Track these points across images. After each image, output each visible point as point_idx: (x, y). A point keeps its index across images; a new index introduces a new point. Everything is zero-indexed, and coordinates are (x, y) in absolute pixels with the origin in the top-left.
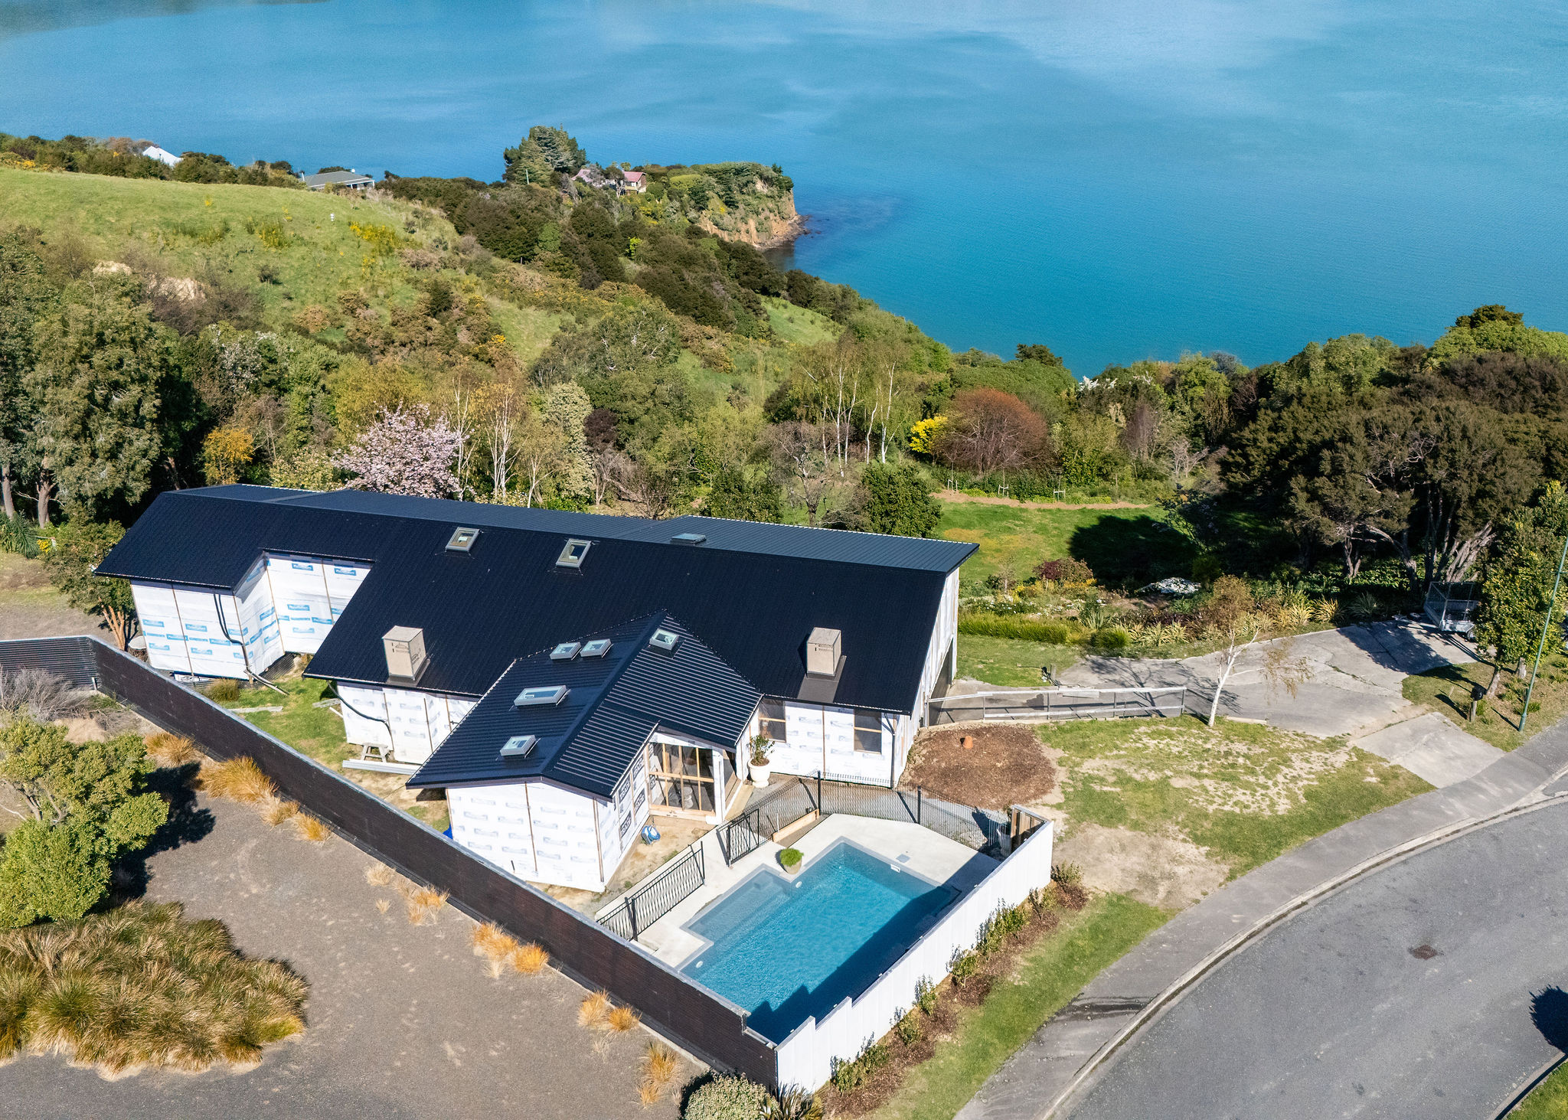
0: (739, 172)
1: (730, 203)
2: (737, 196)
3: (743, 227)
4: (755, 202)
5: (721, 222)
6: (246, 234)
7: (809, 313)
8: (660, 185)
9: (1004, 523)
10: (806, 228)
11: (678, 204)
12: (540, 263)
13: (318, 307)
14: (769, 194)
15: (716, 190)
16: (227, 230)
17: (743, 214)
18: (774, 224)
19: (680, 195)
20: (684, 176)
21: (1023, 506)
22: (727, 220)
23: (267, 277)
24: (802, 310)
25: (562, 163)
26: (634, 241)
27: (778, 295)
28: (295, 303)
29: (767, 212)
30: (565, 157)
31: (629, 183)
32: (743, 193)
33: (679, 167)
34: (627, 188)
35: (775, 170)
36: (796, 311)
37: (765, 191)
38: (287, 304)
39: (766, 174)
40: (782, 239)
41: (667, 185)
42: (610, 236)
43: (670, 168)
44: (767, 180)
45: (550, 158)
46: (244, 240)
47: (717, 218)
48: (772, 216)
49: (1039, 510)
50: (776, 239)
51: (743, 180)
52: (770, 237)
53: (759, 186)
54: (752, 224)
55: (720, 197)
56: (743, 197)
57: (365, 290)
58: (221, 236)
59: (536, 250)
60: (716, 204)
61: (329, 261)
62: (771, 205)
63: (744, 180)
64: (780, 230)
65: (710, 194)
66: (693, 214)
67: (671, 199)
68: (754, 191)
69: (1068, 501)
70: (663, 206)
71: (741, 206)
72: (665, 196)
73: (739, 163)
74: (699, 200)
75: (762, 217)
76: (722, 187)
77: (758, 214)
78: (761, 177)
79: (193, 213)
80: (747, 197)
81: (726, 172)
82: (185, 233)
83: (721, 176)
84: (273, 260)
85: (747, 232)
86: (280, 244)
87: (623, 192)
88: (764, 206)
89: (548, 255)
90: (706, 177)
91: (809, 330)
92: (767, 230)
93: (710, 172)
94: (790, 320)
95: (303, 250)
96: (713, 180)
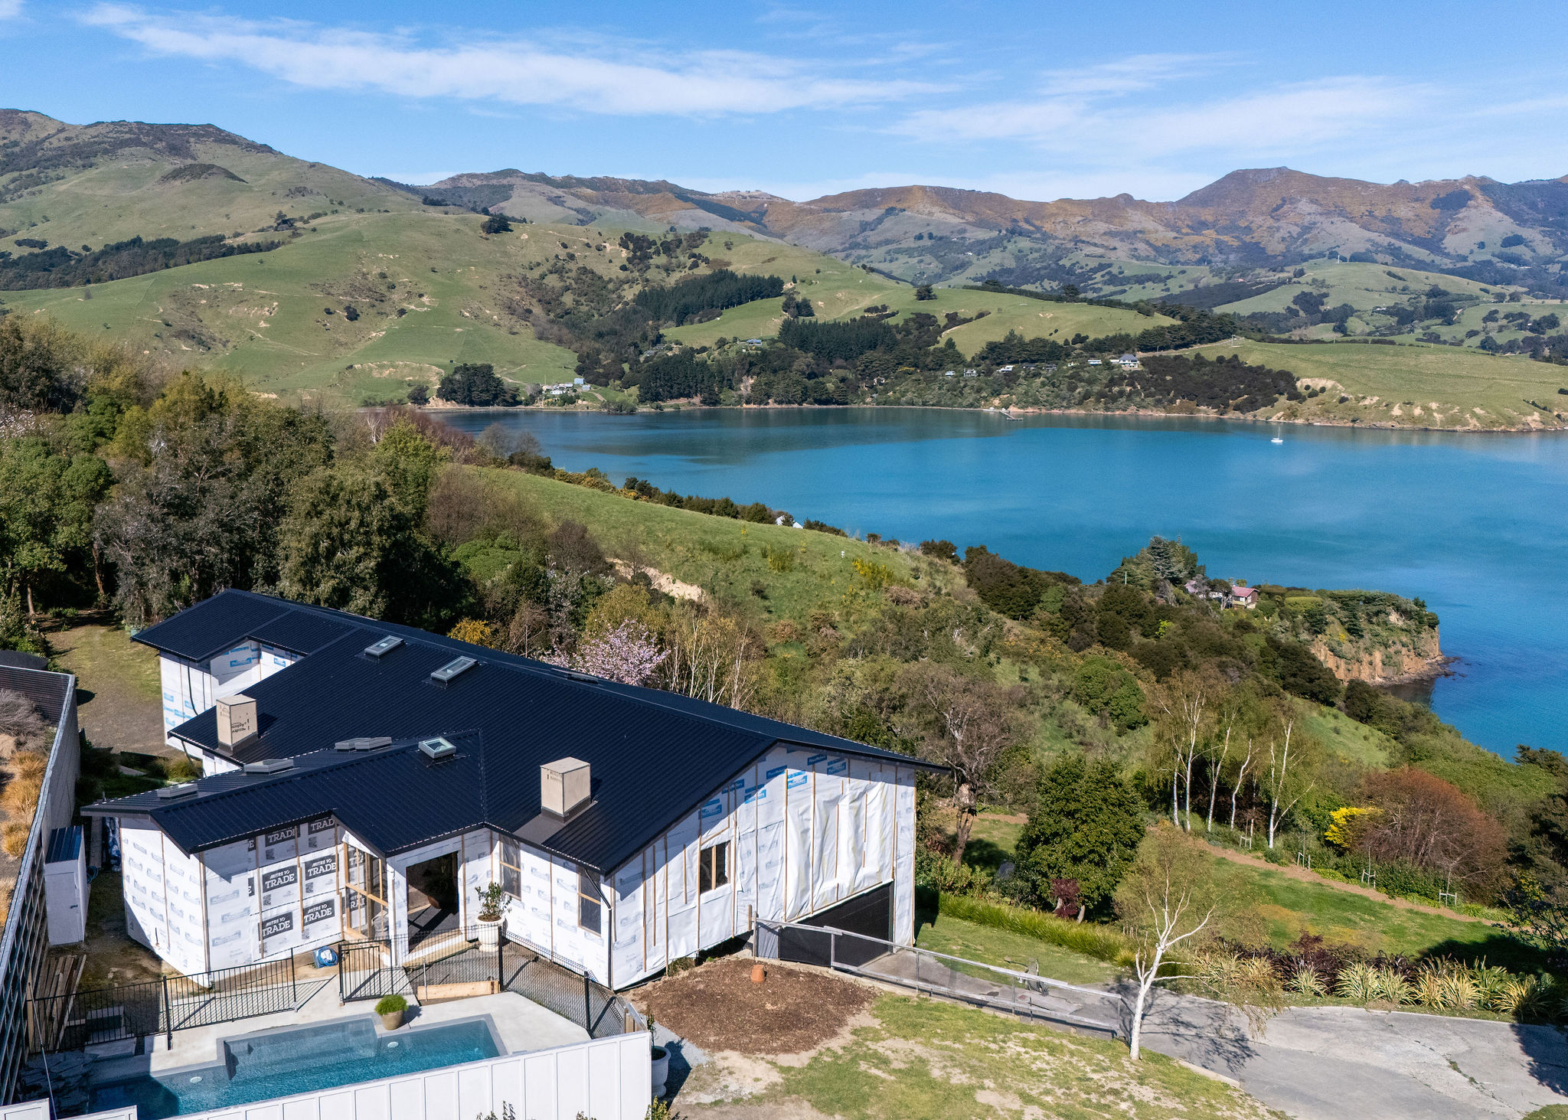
0: (1369, 600)
1: (1354, 631)
2: (1363, 623)
3: (1366, 658)
4: (1384, 634)
5: (1338, 648)
6: (760, 557)
7: (1365, 729)
8: (1273, 604)
9: (1349, 915)
10: (1447, 670)
11: (1288, 624)
12: (1037, 622)
13: (791, 621)
14: (1405, 627)
15: (1338, 616)
16: (745, 552)
17: (1368, 644)
18: (1406, 660)
19: (1294, 615)
20: (1303, 598)
21: (1390, 902)
22: (1347, 648)
23: (760, 593)
24: (1358, 723)
25: (1172, 573)
26: (1164, 624)
27: (1332, 705)
28: (774, 617)
29: (1399, 646)
30: (1178, 567)
31: (1238, 598)
32: (1372, 623)
33: (1302, 590)
34: (1234, 602)
35: (1416, 604)
36: (1347, 724)
37: (1400, 623)
38: (766, 616)
39: (1404, 606)
40: (1413, 676)
41: (1281, 604)
42: (1140, 616)
43: (1289, 589)
44: (1403, 612)
45: (1161, 567)
46: (756, 562)
47: (1334, 644)
48: (1404, 651)
49: (1411, 911)
50: (1406, 675)
51: (1373, 609)
52: (1398, 672)
53: (1394, 618)
54: (1378, 656)
55: (1343, 623)
56: (1371, 626)
57: (840, 615)
58: (738, 557)
59: (1036, 609)
60: (1336, 631)
61: (818, 587)
62: (1404, 639)
63: (1375, 609)
64: (1412, 667)
65: (1329, 618)
66: (1305, 636)
67: (1282, 618)
68: (1385, 623)
69: (1459, 911)
70: (1271, 624)
71: (1367, 636)
72: (1276, 614)
73: (1373, 592)
74: (1316, 624)
75: (1391, 650)
76: (1346, 613)
77: (1386, 646)
78: (1398, 609)
79: (725, 538)
80: (1376, 627)
81: (1352, 598)
82: (710, 550)
83: (1346, 602)
84: (770, 579)
85: (1371, 663)
86: (783, 568)
87: (1229, 606)
88: (1395, 639)
89: (1045, 615)
90: (1329, 602)
91: (1358, 745)
92: (1397, 665)
93: (1334, 597)
94: (1337, 731)
95: (802, 575)
96: (1336, 605)
